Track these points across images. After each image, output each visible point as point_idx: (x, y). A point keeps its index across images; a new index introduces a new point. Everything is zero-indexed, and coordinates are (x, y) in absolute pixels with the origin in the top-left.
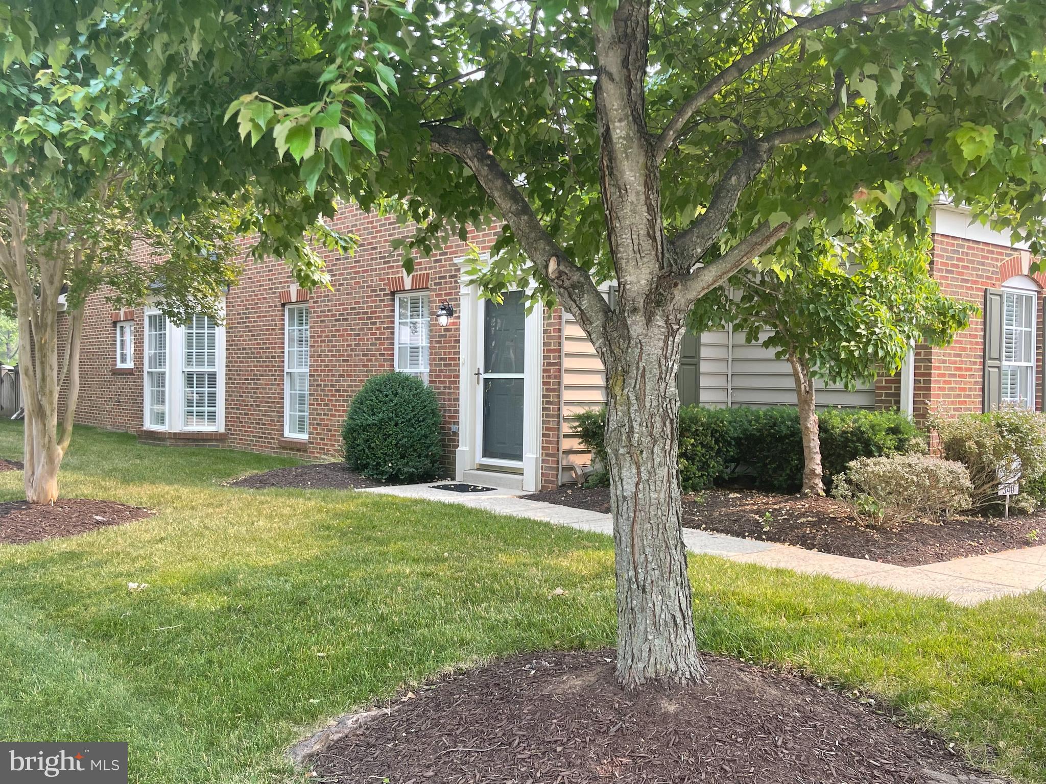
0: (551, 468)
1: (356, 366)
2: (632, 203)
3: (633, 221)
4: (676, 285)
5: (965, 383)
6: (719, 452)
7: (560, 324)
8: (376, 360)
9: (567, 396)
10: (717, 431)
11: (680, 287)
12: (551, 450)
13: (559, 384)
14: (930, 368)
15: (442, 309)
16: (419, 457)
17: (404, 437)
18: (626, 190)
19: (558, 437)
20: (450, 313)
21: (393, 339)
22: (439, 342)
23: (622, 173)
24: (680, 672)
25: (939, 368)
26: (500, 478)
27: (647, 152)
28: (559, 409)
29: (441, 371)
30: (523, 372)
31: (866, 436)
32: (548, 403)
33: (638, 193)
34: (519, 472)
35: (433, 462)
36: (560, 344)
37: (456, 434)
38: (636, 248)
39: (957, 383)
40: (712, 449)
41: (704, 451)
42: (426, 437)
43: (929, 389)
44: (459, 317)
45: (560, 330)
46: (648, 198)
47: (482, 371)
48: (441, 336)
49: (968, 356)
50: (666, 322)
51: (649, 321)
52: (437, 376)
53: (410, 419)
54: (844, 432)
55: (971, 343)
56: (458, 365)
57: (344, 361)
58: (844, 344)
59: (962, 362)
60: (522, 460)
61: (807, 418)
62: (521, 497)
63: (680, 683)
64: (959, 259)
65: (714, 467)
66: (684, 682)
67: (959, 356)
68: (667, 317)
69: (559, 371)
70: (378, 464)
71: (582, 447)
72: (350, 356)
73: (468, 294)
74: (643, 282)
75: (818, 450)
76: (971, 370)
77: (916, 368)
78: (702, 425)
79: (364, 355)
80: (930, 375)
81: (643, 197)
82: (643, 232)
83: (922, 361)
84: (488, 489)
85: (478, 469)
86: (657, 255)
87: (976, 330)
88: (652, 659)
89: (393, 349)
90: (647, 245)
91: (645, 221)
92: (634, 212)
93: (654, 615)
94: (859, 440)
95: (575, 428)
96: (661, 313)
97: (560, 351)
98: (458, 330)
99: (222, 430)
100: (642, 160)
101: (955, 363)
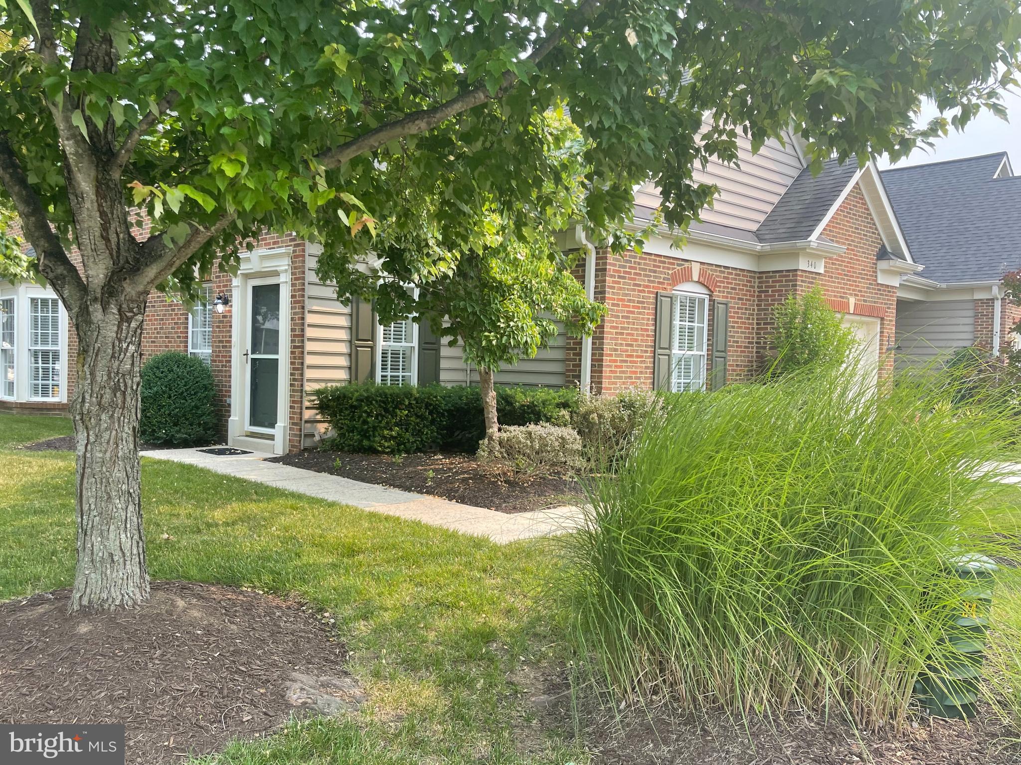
0: (295, 435)
1: (160, 346)
2: (88, 209)
3: (90, 224)
4: (125, 279)
5: (636, 367)
6: (433, 422)
7: (303, 313)
8: (175, 342)
9: (309, 374)
10: (431, 405)
11: (128, 281)
12: (296, 421)
13: (302, 364)
14: (602, 355)
15: (218, 299)
16: (191, 425)
17: (176, 408)
18: (83, 198)
19: (301, 409)
20: (226, 302)
21: (187, 323)
22: (218, 327)
23: (79, 184)
24: (110, 600)
25: (611, 355)
26: (258, 443)
27: (97, 166)
28: (302, 386)
29: (220, 352)
30: (277, 353)
31: (537, 409)
32: (294, 380)
33: (92, 202)
34: (271, 437)
35: (205, 430)
36: (303, 330)
37: (229, 405)
38: (93, 247)
39: (627, 367)
40: (426, 419)
41: (418, 420)
42: (197, 408)
43: (601, 372)
44: (231, 306)
45: (303, 319)
46: (100, 206)
47: (249, 352)
48: (220, 322)
49: (639, 346)
50: (119, 310)
51: (104, 310)
52: (218, 356)
53: (182, 393)
54: (523, 406)
55: (643, 335)
56: (230, 347)
57: (152, 342)
58: (486, 334)
59: (633, 351)
60: (274, 427)
61: (486, 394)
62: (265, 460)
63: (109, 609)
64: (631, 268)
65: (427, 433)
66: (113, 608)
67: (631, 345)
68: (120, 306)
69: (303, 353)
70: (154, 431)
71: (319, 417)
72: (156, 338)
73: (238, 286)
74: (101, 276)
75: (496, 420)
76: (642, 357)
77: (593, 355)
78: (416, 399)
79: (167, 337)
80: (602, 360)
81: (96, 204)
82: (97, 234)
83: (597, 349)
84: (244, 452)
85: (247, 436)
86: (111, 254)
87: (647, 325)
88: (88, 590)
89: (187, 333)
90: (101, 245)
91: (99, 225)
92: (90, 216)
93: (92, 554)
94: (532, 412)
95: (313, 401)
96: (114, 302)
97: (303, 336)
98: (231, 316)
99: (65, 401)
100: (93, 173)
101: (627, 351)
